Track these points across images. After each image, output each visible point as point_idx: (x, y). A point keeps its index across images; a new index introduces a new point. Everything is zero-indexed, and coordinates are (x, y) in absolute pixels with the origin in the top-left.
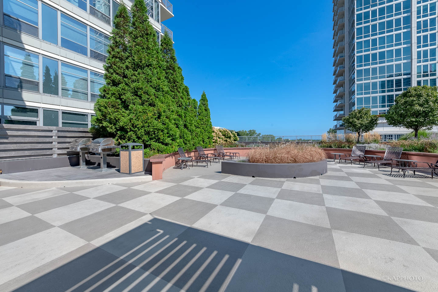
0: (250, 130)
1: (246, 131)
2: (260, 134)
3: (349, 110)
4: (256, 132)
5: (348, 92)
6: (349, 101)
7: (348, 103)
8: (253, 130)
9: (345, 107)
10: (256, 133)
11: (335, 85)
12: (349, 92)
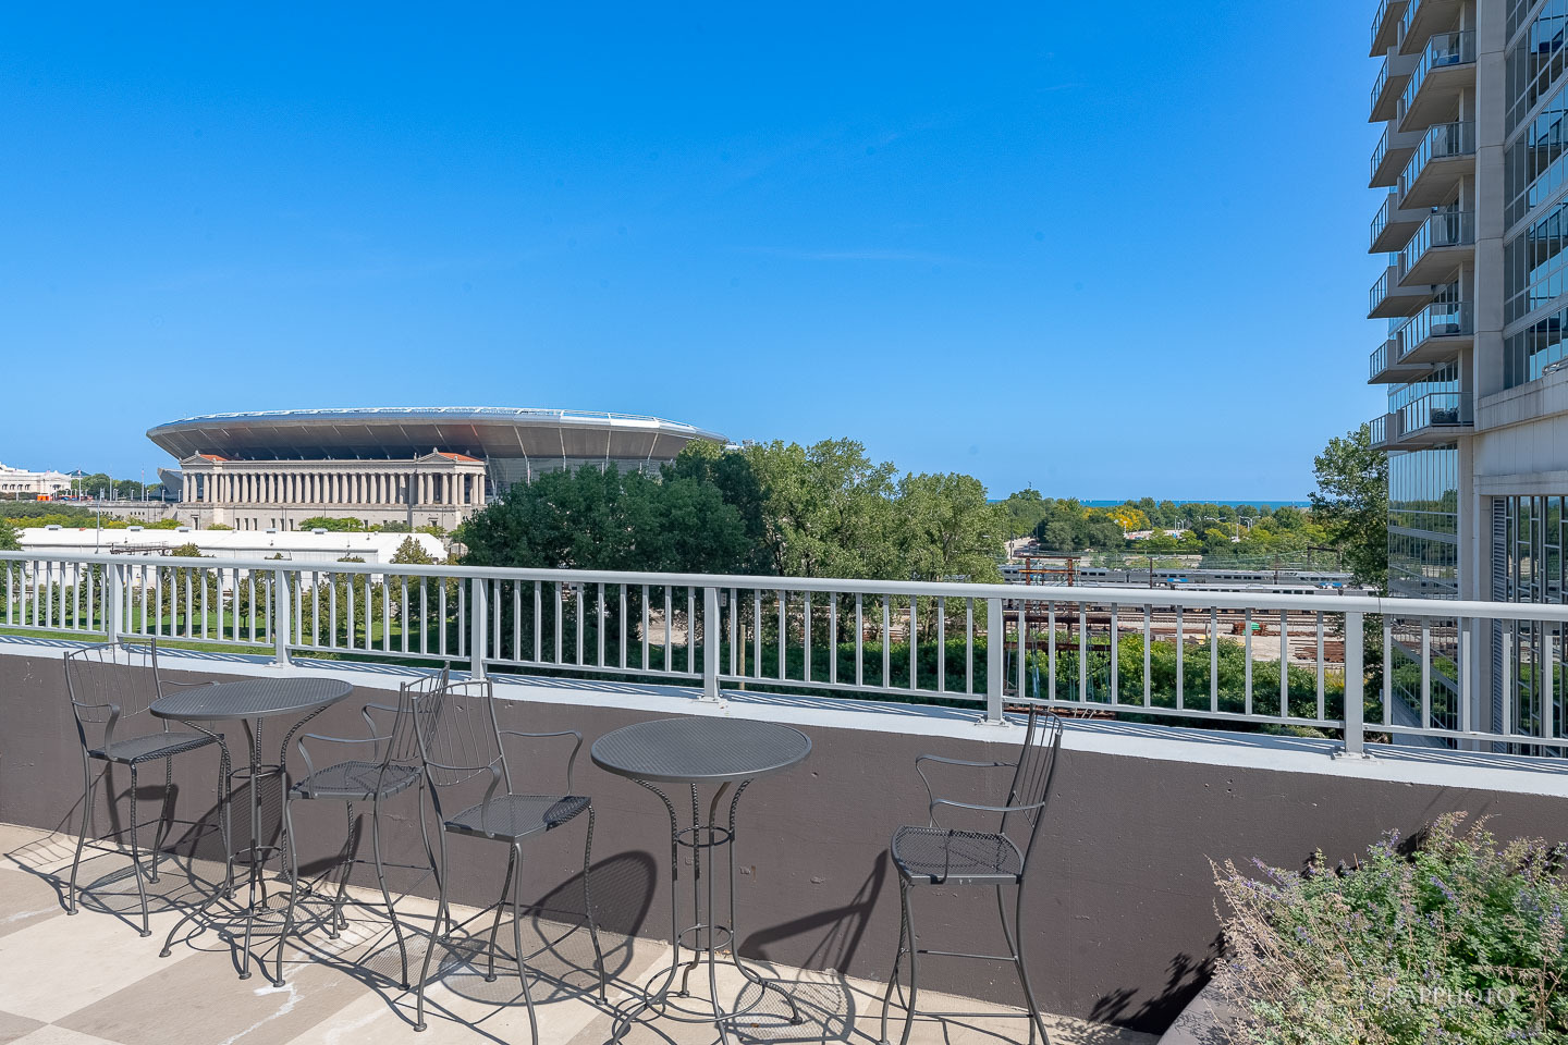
0: (826, 444)
1: (794, 448)
2: (889, 469)
3: (1508, 295)
4: (864, 456)
5: (1500, 150)
6: (1508, 224)
7: (1499, 243)
8: (843, 443)
9: (1470, 273)
10: (865, 464)
11: (1396, 189)
12: (1507, 155)
